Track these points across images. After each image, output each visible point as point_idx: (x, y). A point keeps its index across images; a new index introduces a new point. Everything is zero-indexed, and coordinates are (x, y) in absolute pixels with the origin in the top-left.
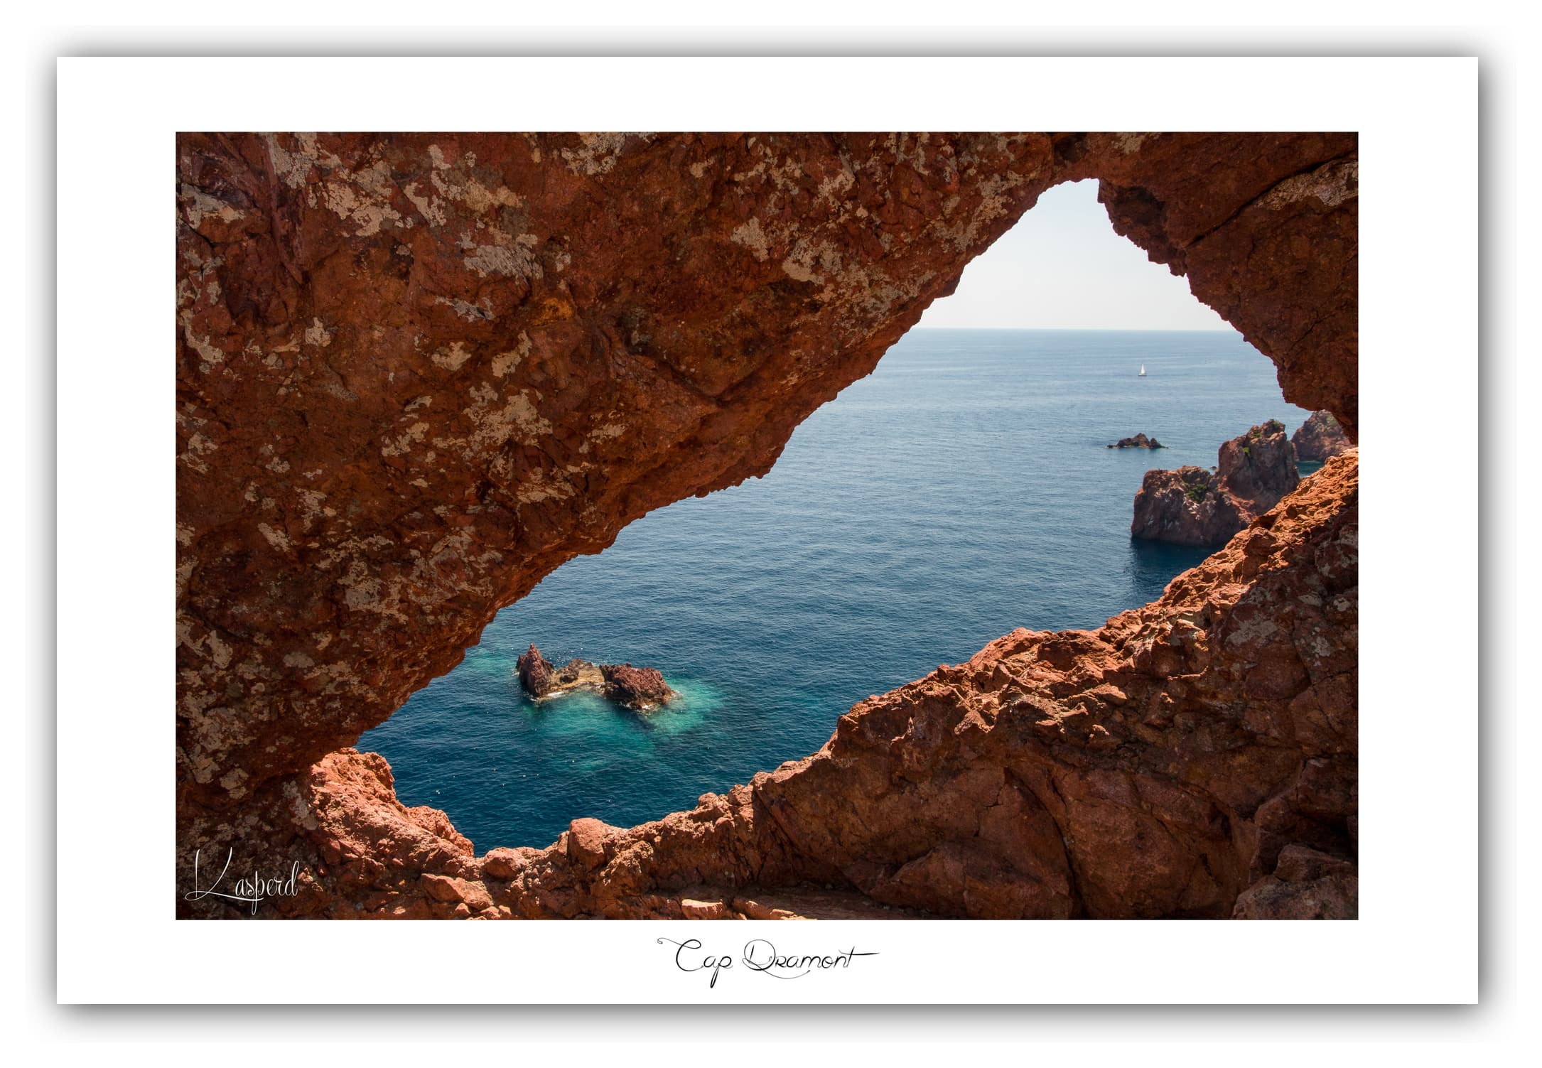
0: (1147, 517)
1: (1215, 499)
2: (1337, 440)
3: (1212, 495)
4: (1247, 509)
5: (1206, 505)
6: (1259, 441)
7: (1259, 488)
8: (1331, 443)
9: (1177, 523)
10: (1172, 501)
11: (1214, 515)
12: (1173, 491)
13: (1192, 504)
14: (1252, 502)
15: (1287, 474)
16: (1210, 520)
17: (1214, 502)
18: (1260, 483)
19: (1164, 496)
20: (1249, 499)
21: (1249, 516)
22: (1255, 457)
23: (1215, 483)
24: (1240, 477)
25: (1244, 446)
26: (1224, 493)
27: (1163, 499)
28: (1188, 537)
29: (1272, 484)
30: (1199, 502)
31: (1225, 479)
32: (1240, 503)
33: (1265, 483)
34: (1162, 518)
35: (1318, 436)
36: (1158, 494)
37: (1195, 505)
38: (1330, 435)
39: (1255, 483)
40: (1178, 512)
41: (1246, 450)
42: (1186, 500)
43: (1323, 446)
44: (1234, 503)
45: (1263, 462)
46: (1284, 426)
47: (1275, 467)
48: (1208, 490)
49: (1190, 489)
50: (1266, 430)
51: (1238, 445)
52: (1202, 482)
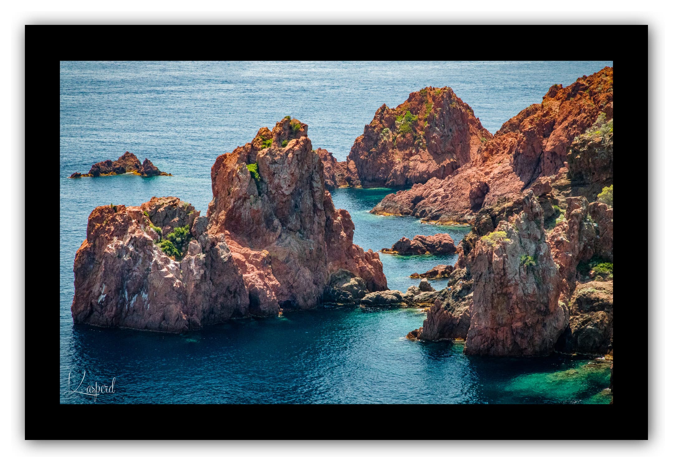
0: (96, 289)
1: (203, 250)
3: (199, 245)
4: (256, 264)
5: (189, 261)
6: (270, 153)
7: (274, 230)
8: (404, 159)
9: (145, 296)
10: (135, 258)
11: (204, 277)
12: (134, 241)
13: (167, 262)
14: (264, 253)
15: (315, 205)
16: (196, 286)
17: (202, 256)
18: (276, 222)
19: (122, 250)
20: (261, 248)
21: (261, 276)
22: (266, 180)
23: (204, 223)
24: (245, 213)
25: (249, 162)
26: (217, 240)
27: (120, 257)
29: (294, 221)
30: (178, 258)
31: (222, 216)
32: (246, 256)
33: (284, 222)
34: (120, 289)
36: (110, 248)
37: (173, 263)
38: (402, 147)
39: (269, 222)
40: (145, 276)
41: (252, 168)
42: (157, 255)
44: (236, 255)
45: (278, 187)
47: (296, 193)
48: (191, 236)
49: (163, 235)
50: (279, 134)
51: (240, 161)
52: (181, 224)
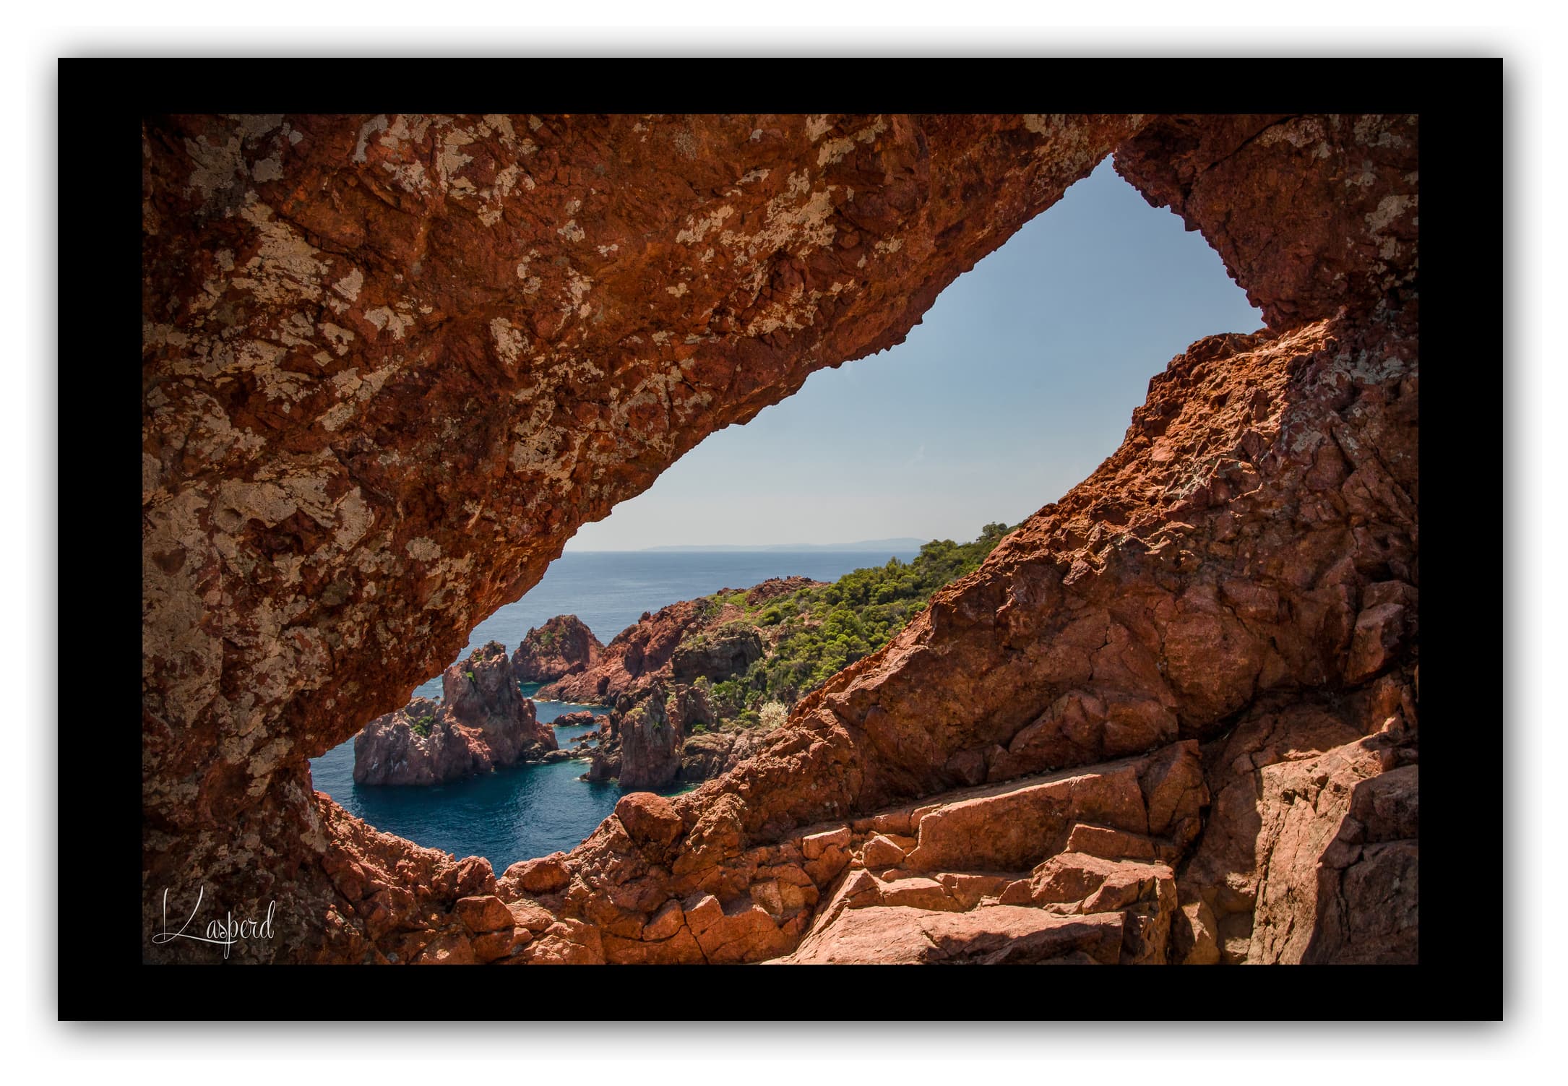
0: (370, 760)
1: (443, 730)
2: (552, 659)
3: (439, 727)
4: (476, 738)
5: (434, 738)
6: (482, 664)
7: (486, 714)
8: (547, 663)
9: (405, 763)
10: (397, 738)
11: (444, 748)
12: (397, 727)
13: (419, 739)
14: (480, 730)
15: (511, 697)
16: (440, 755)
17: (443, 734)
18: (487, 709)
19: (388, 734)
20: (477, 727)
21: (479, 745)
22: (480, 682)
23: (442, 713)
24: (466, 705)
25: (467, 671)
26: (452, 723)
27: (388, 738)
28: (418, 777)
29: (498, 708)
30: (427, 736)
31: (451, 708)
32: (469, 732)
33: (492, 709)
34: (387, 760)
35: (534, 656)
36: (381, 733)
37: (423, 740)
38: (545, 654)
39: (482, 710)
40: (405, 750)
41: (470, 675)
42: (413, 735)
43: (540, 666)
44: (463, 733)
45: (488, 687)
46: (504, 647)
47: (500, 691)
48: (435, 721)
49: (416, 722)
50: (487, 653)
51: (462, 670)
52: (427, 714)
